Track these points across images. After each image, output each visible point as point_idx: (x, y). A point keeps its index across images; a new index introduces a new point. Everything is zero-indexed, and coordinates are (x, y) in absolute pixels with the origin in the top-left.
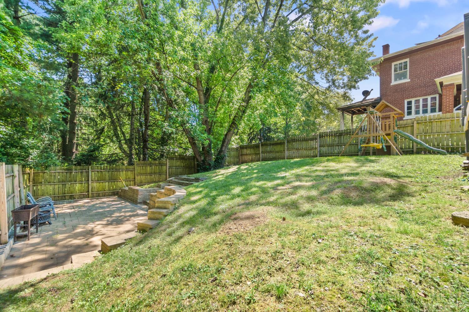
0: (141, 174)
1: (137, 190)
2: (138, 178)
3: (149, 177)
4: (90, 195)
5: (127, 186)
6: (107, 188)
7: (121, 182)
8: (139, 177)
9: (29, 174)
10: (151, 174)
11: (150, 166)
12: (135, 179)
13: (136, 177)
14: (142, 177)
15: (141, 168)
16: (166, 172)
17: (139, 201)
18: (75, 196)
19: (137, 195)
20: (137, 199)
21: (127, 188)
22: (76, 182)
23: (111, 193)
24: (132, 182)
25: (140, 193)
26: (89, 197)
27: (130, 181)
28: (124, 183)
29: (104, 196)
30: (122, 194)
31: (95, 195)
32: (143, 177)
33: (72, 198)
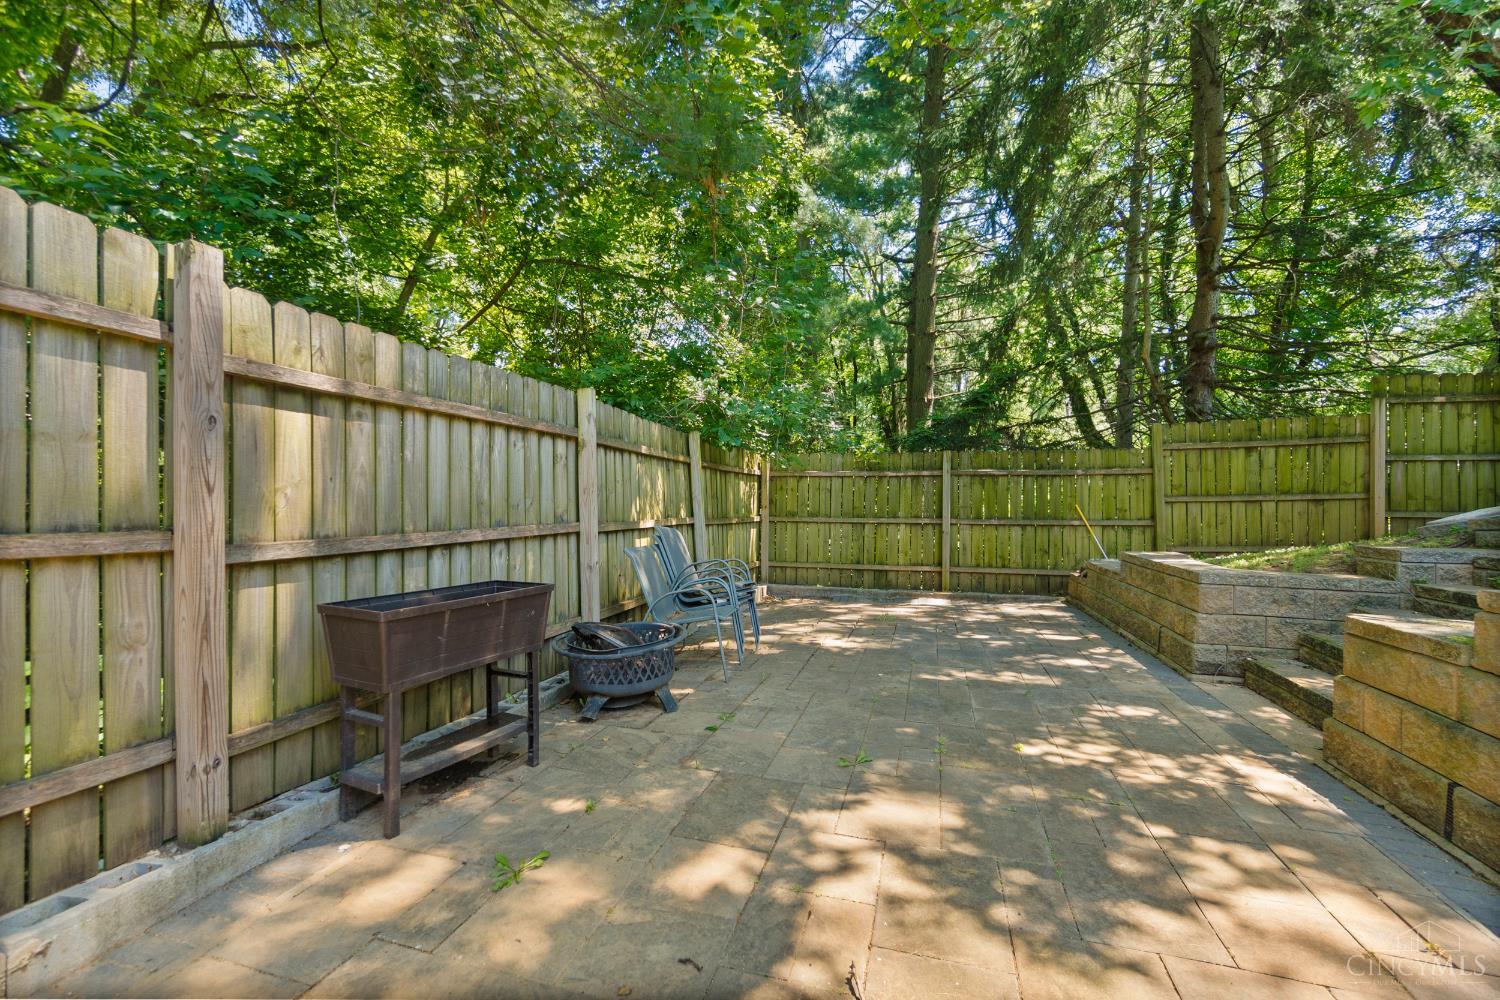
0: (1186, 495)
1: (1190, 578)
2: (1171, 517)
3: (1239, 509)
4: (946, 578)
5: (1113, 552)
6: (1015, 557)
7: (1080, 532)
8: (1179, 510)
9: (760, 477)
10: (1253, 497)
11: (1249, 450)
12: (1153, 517)
13: (1163, 511)
14: (1194, 509)
15: (1193, 458)
16: (1368, 489)
17: (1201, 652)
18: (892, 576)
19: (1190, 611)
20: (1188, 636)
21: (1112, 563)
22: (895, 516)
23: (1031, 581)
24: (1136, 536)
25: (1210, 599)
26: (940, 589)
27: (1129, 529)
28: (1095, 533)
29: (1004, 591)
30: (1087, 591)
31: (966, 580)
32: (1204, 516)
33: (886, 585)
